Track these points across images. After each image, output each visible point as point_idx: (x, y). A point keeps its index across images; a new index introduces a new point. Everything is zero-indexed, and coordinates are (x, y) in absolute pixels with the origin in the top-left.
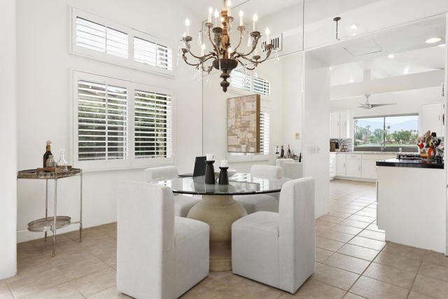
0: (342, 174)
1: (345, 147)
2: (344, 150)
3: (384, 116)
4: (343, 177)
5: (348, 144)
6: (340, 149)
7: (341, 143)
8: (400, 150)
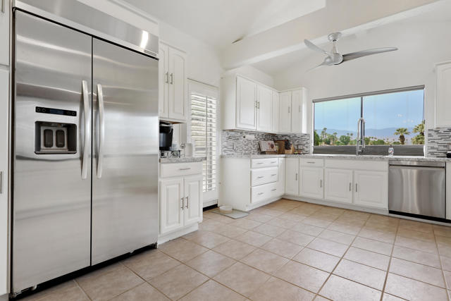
0: (293, 192)
1: (300, 147)
2: (298, 152)
3: (362, 95)
4: (294, 196)
5: (305, 142)
6: (291, 151)
7: (296, 140)
8: (390, 152)
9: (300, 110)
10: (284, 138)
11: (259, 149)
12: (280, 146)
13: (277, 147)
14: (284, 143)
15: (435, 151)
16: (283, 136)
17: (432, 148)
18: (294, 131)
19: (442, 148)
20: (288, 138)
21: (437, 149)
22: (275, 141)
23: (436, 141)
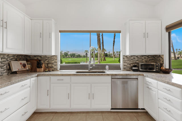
1: (50, 65)
3: (90, 32)
5: (53, 62)
6: (43, 69)
7: (46, 60)
8: (106, 68)
9: (50, 37)
10: (36, 58)
11: (9, 69)
12: (32, 64)
13: (29, 65)
14: (36, 62)
15: (126, 67)
16: (35, 56)
17: (125, 65)
18: (45, 53)
19: (128, 66)
20: (39, 58)
21: (127, 66)
22: (27, 61)
23: (126, 62)
